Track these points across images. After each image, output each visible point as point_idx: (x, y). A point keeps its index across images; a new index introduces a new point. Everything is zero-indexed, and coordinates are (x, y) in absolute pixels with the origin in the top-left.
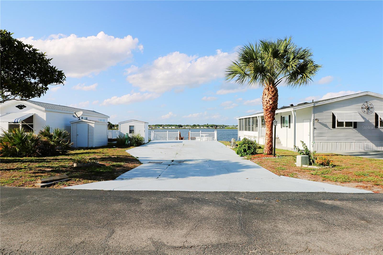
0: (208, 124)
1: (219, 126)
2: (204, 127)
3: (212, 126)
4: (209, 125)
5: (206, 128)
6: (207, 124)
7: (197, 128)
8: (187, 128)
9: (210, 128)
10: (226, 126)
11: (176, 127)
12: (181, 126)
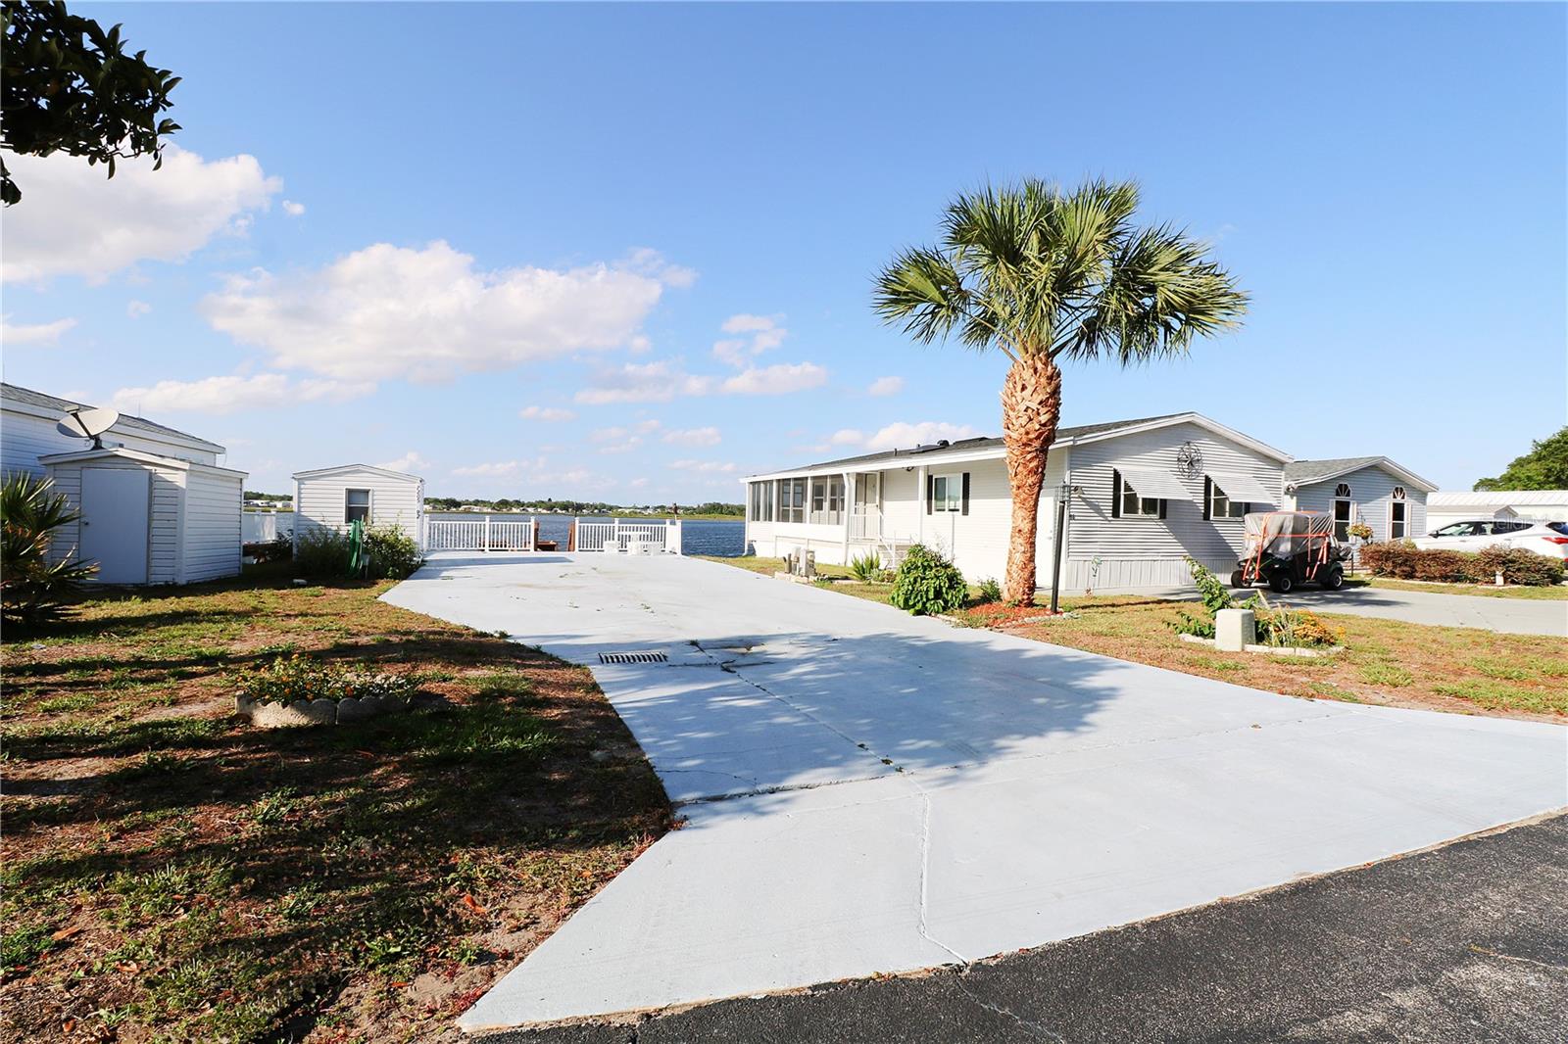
0: (550, 500)
1: (588, 506)
2: (539, 510)
3: (565, 507)
4: (556, 503)
5: (545, 511)
6: (547, 500)
7: (514, 510)
8: (476, 509)
9: (559, 511)
10: (611, 508)
11: (434, 508)
12: (456, 504)
